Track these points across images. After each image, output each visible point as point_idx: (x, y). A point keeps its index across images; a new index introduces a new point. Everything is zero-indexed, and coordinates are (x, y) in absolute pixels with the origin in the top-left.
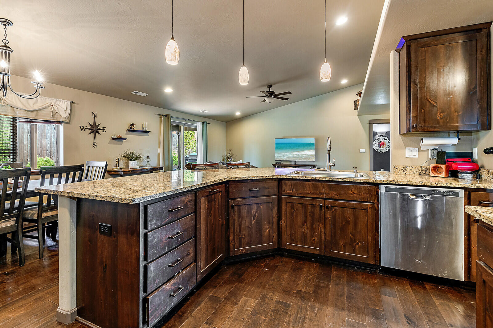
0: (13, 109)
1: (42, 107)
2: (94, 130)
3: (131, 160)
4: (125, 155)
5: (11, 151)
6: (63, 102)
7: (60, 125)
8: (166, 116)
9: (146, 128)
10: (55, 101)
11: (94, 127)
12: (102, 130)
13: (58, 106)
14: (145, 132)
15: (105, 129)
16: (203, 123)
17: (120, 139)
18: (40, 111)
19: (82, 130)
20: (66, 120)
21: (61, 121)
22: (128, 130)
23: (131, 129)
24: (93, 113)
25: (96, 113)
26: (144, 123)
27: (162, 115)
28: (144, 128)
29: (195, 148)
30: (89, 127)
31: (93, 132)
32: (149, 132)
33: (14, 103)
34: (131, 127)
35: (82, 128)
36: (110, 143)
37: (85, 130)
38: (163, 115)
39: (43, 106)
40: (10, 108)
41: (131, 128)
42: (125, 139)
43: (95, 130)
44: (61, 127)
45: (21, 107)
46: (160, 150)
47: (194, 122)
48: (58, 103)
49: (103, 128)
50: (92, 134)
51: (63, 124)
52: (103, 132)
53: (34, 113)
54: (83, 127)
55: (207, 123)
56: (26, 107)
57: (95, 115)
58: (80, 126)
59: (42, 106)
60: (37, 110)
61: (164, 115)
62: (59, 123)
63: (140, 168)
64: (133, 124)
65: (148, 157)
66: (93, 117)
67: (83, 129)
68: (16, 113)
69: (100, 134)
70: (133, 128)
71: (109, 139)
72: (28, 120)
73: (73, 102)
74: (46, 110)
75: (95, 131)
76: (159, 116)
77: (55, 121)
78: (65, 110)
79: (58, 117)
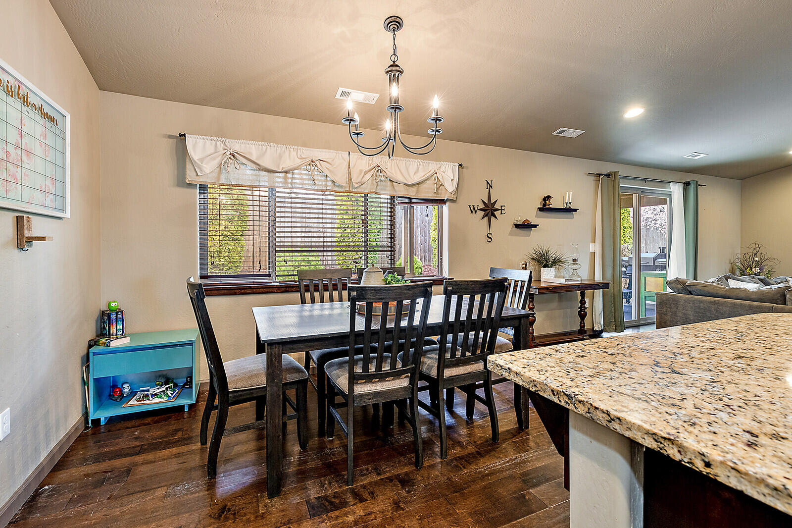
0: (393, 185)
1: (424, 178)
2: (488, 211)
3: (544, 267)
4: (535, 255)
5: (389, 249)
6: (450, 166)
7: (444, 206)
8: (608, 175)
9: (570, 203)
10: (439, 166)
11: (488, 207)
12: (500, 211)
13: (443, 174)
14: (569, 210)
15: (504, 210)
16: (687, 184)
17: (526, 226)
18: (421, 185)
19: (472, 212)
20: (453, 197)
21: (446, 199)
22: (540, 209)
23: (545, 208)
24: (488, 182)
25: (492, 181)
26: (567, 193)
27: (600, 175)
28: (567, 203)
29: (629, 241)
30: (482, 206)
31: (486, 216)
32: (575, 210)
33: (393, 174)
34: (546, 203)
35: (472, 208)
36: (511, 234)
37: (476, 212)
38: (602, 175)
39: (426, 176)
40: (389, 183)
41: (544, 205)
42: (535, 226)
43: (490, 210)
44: (445, 208)
45: (402, 181)
46: (595, 247)
47: (667, 184)
48: (443, 169)
49: (502, 206)
50: (486, 218)
51: (447, 204)
52: (502, 214)
53: (415, 189)
54: (474, 206)
55: (697, 185)
56: (406, 180)
57: (490, 185)
58: (470, 206)
59: (424, 176)
60: (418, 184)
61: (605, 175)
62: (443, 202)
63: (567, 283)
64: (549, 197)
65: (575, 260)
66: (487, 188)
67: (473, 210)
68: (395, 191)
69: (497, 218)
70: (549, 205)
71: (510, 227)
72: (406, 200)
73: (461, 165)
74: (428, 182)
75: (490, 213)
76: (593, 178)
77: (438, 200)
78: (452, 180)
79: (444, 191)
